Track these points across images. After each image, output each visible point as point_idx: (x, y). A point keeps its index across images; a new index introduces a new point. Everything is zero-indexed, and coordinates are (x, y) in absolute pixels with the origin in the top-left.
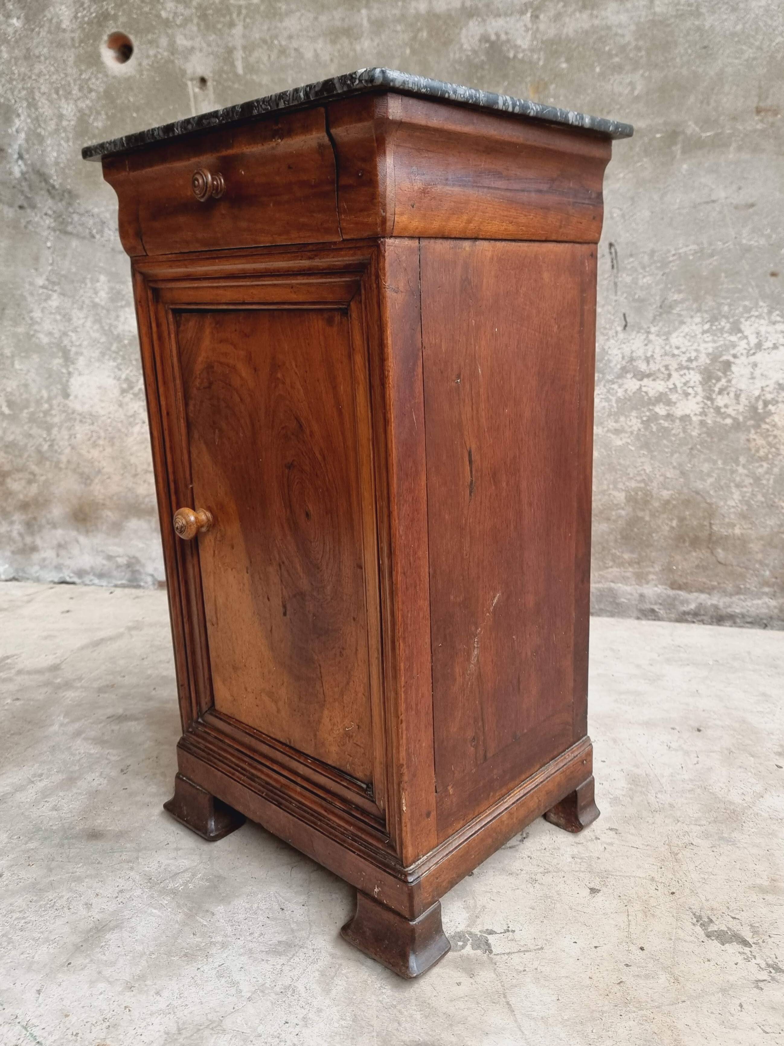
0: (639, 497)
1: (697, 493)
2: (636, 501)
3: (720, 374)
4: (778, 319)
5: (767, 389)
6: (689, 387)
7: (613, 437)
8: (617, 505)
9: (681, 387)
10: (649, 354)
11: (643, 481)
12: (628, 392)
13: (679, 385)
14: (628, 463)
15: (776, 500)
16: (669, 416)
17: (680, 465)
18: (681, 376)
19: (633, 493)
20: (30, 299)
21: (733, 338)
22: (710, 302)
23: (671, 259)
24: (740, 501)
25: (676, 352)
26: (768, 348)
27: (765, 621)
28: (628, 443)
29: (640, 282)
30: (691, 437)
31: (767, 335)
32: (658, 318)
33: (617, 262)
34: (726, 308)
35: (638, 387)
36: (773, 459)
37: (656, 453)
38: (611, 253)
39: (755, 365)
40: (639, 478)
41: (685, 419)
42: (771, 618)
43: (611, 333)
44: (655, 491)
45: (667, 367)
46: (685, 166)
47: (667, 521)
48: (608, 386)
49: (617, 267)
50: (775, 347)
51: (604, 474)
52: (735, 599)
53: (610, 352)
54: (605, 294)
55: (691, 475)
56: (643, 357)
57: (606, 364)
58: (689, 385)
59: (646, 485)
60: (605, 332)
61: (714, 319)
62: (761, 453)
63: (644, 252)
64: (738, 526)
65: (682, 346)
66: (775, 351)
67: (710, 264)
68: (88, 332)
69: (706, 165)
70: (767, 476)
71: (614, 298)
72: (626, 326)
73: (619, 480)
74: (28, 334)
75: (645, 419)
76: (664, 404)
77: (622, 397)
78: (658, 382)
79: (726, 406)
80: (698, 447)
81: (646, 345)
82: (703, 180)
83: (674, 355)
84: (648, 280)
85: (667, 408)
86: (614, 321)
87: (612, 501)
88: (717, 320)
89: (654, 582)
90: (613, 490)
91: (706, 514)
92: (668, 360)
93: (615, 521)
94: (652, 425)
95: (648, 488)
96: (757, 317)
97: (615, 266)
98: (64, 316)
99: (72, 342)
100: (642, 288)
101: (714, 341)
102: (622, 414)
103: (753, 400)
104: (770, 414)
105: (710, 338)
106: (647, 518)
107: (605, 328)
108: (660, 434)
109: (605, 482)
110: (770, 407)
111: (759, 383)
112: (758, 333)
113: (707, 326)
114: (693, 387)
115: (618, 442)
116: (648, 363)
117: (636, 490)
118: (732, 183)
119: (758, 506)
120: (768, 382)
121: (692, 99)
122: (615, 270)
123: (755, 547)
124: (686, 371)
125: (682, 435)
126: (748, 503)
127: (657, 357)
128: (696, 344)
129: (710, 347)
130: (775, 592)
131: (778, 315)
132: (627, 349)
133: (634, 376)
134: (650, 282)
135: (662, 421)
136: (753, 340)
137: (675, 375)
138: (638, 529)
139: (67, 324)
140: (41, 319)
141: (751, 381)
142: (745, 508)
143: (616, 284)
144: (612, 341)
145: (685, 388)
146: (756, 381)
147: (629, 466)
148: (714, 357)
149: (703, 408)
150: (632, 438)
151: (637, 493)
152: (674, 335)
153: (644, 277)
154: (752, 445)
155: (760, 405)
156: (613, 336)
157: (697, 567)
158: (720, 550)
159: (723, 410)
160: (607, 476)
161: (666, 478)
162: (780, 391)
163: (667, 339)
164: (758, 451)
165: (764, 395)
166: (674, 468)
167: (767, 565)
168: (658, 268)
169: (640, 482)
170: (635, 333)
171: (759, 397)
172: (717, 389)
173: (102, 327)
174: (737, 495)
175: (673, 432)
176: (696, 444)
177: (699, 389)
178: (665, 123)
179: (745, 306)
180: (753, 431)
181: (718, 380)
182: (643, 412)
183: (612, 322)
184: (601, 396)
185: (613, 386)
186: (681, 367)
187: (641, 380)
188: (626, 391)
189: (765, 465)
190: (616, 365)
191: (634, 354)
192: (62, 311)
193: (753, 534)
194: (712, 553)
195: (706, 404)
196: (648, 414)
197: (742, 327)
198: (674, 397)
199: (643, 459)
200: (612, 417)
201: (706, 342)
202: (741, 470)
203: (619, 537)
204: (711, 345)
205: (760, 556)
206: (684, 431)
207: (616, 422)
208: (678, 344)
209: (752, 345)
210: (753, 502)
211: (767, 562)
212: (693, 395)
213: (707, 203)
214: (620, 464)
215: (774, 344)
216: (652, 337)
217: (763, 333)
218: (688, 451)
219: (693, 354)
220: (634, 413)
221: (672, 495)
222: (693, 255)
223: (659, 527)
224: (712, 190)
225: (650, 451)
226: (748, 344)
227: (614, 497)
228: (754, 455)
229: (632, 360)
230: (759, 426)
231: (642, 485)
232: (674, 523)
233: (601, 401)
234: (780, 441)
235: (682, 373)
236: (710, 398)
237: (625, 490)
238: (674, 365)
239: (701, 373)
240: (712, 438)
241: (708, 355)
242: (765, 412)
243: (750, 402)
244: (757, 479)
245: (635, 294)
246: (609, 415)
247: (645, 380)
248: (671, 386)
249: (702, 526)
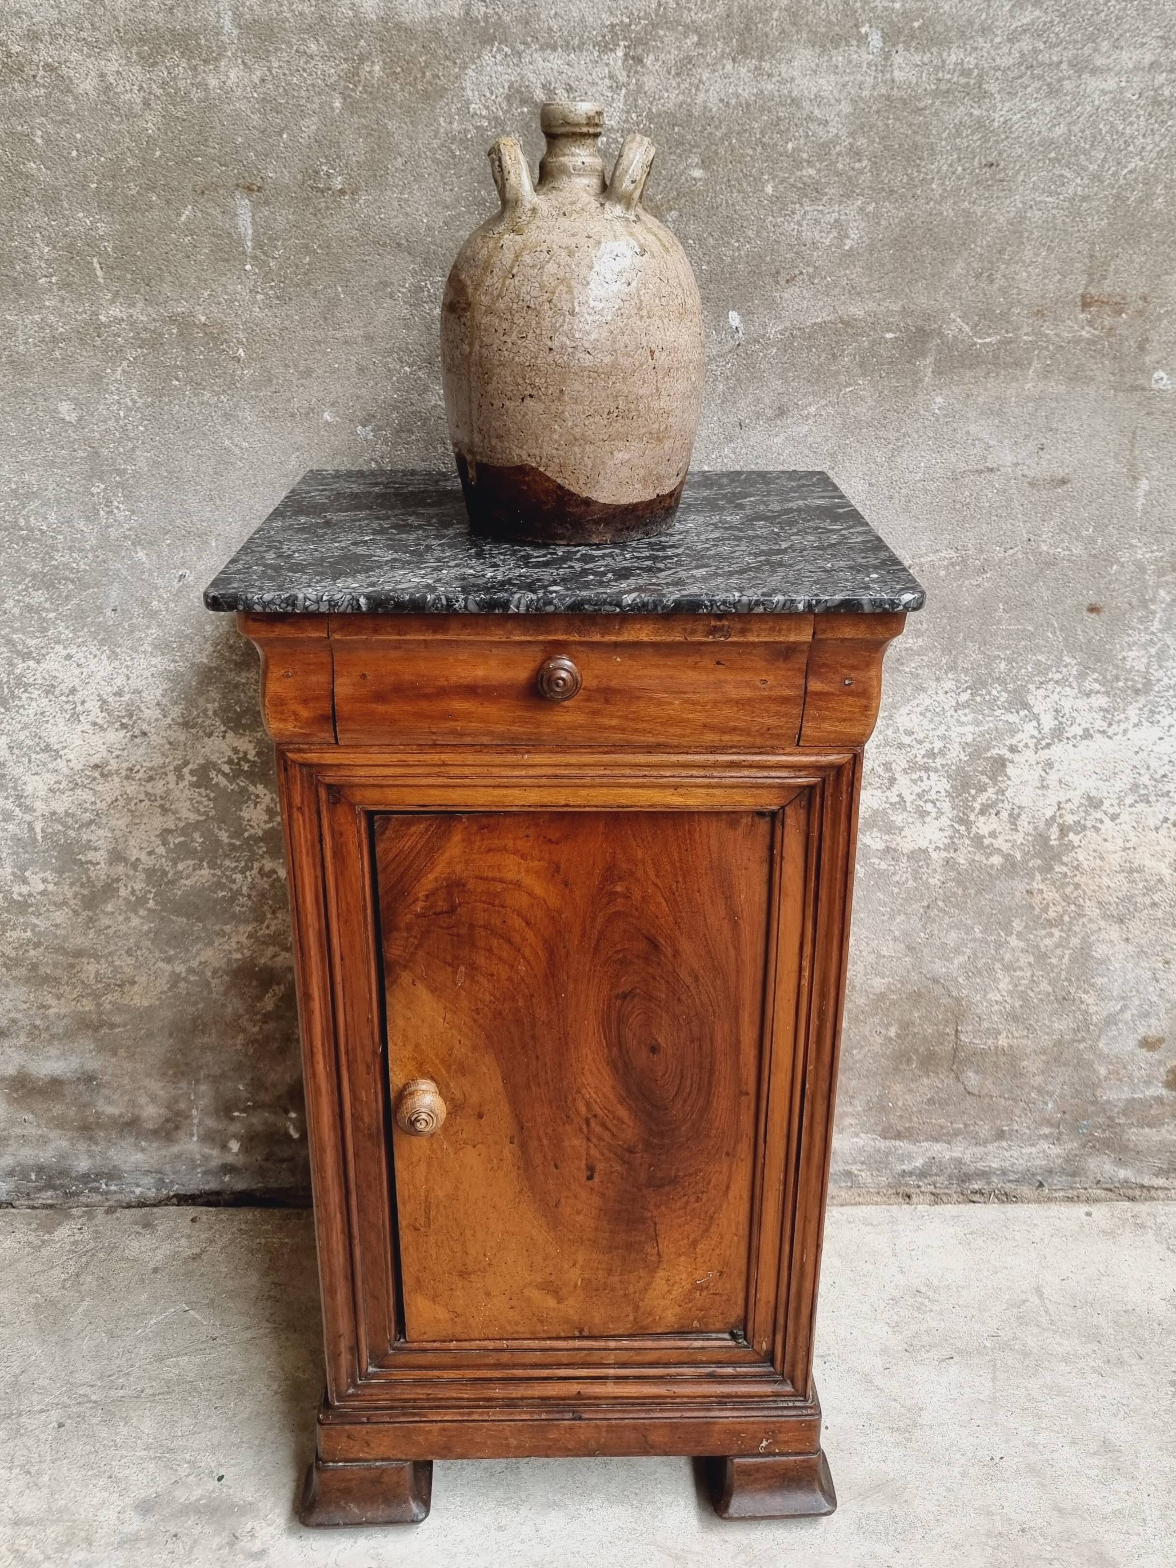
1: (935, 981)
3: (984, 779)
4: (1097, 686)
5: (1069, 806)
6: (927, 801)
9: (913, 802)
13: (909, 798)
15: (1072, 990)
16: (889, 852)
17: (907, 935)
18: (915, 781)
21: (1012, 718)
22: (973, 654)
24: (1010, 992)
25: (907, 740)
26: (1075, 737)
27: (1039, 1178)
30: (928, 886)
31: (1075, 714)
34: (1003, 665)
36: (1070, 923)
39: (1049, 764)
41: (919, 855)
42: (1050, 1172)
45: (888, 767)
46: (939, 400)
47: (879, 1029)
50: (1087, 735)
52: (990, 1147)
55: (926, 951)
58: (926, 797)
61: (978, 685)
62: (1051, 914)
64: (1004, 1034)
65: (916, 729)
66: (1085, 742)
67: (978, 586)
69: (980, 400)
70: (1059, 952)
76: (880, 830)
79: (993, 834)
80: (940, 903)
82: (973, 428)
83: (901, 746)
85: (887, 837)
88: (984, 684)
91: (950, 1015)
92: (891, 755)
96: (1056, 682)
101: (977, 723)
103: (1042, 825)
104: (1071, 847)
105: (970, 717)
108: (873, 883)
110: (1071, 836)
111: (1053, 798)
112: (1056, 711)
113: (965, 697)
118: (1027, 437)
119: (1041, 1000)
120: (1070, 794)
121: (959, 268)
123: (1031, 1065)
124: (923, 774)
125: (911, 884)
126: (1023, 996)
127: (871, 748)
128: (944, 727)
129: (969, 732)
130: (1060, 1133)
131: (1096, 680)
135: (875, 861)
136: (1048, 722)
137: (903, 781)
141: (1040, 792)
142: (1018, 1003)
146: (1049, 793)
148: (976, 751)
149: (951, 838)
152: (904, 710)
154: (1038, 898)
155: (1054, 833)
157: (931, 1101)
158: (971, 1074)
159: (986, 842)
161: (880, 956)
162: (1091, 810)
163: (891, 718)
164: (1045, 909)
165: (1061, 816)
166: (895, 939)
167: (1051, 1094)
171: (1053, 818)
172: (977, 806)
174: (1004, 984)
175: (897, 878)
176: (936, 899)
177: (946, 806)
178: (905, 312)
179: (1038, 663)
180: (1038, 877)
181: (982, 789)
186: (914, 767)
189: (1057, 933)
193: (1029, 1044)
194: (957, 1078)
195: (958, 831)
197: (1030, 699)
198: (898, 818)
201: (961, 724)
202: (1014, 941)
204: (971, 728)
205: (1038, 1080)
206: (916, 876)
208: (909, 726)
209: (1046, 730)
210: (1032, 994)
211: (1050, 1088)
212: (934, 815)
213: (979, 472)
215: (1086, 730)
217: (1067, 710)
218: (922, 911)
219: (938, 745)
221: (890, 984)
222: (946, 568)
223: (864, 1037)
224: (988, 447)
226: (1039, 727)
228: (1039, 917)
230: (1051, 869)
232: (892, 1032)
234: (1085, 893)
235: (915, 776)
236: (963, 821)
238: (901, 764)
239: (949, 776)
240: (965, 888)
241: (965, 746)
242: (1060, 845)
243: (1036, 828)
244: (1042, 957)
248: (896, 799)
249: (943, 1035)
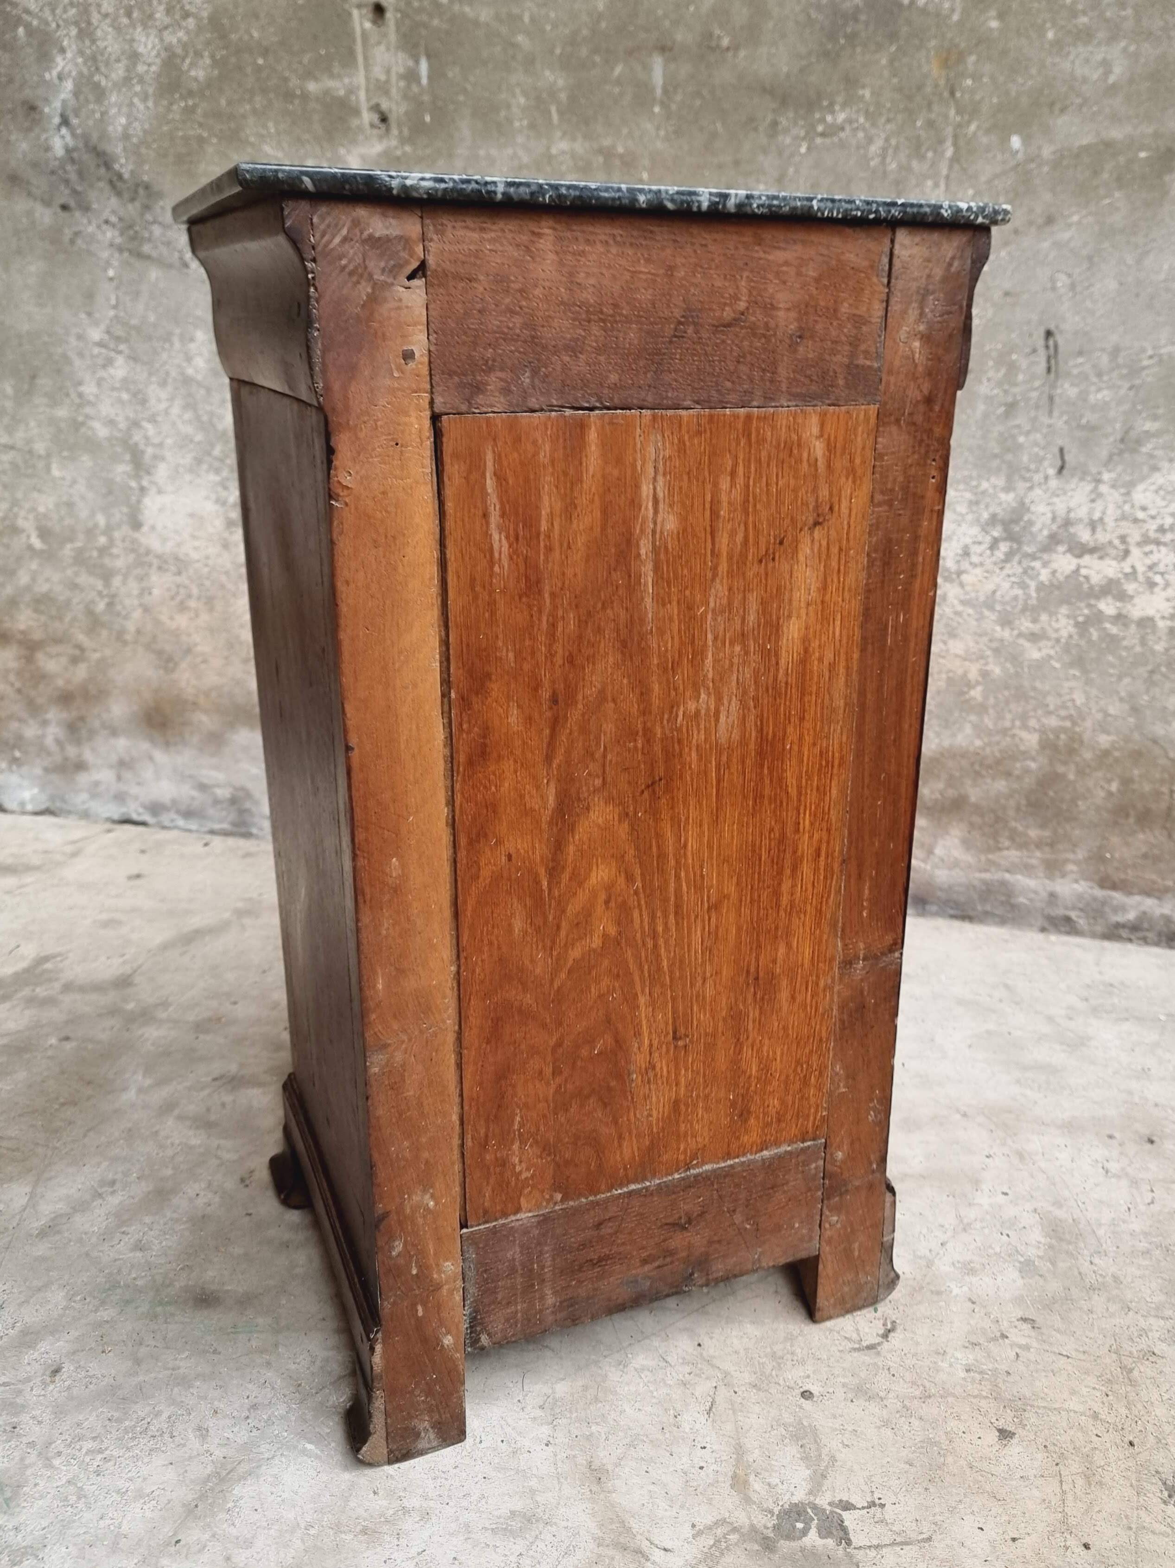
0: (1061, 743)
1: (1155, 741)
2: (1055, 748)
6: (1156, 573)
7: (1027, 644)
8: (1024, 753)
9: (1144, 573)
10: (1097, 516)
11: (1070, 717)
12: (1057, 575)
13: (1140, 569)
14: (1047, 688)
16: (1120, 618)
17: (1131, 696)
18: (1146, 554)
19: (1051, 736)
20: (77, 362)
23: (1145, 363)
25: (1141, 515)
28: (1050, 657)
29: (1092, 398)
30: (1153, 652)
32: (1115, 458)
33: (1057, 363)
35: (1073, 567)
37: (1093, 675)
38: (1047, 347)
40: (1063, 713)
41: (1146, 623)
43: (1038, 478)
44: (1086, 737)
45: (1123, 539)
47: (1102, 783)
48: (1025, 563)
49: (1056, 371)
51: (1007, 702)
53: (1033, 508)
54: (1033, 414)
55: (1148, 712)
56: (1086, 521)
57: (1024, 528)
58: (1156, 569)
59: (1074, 723)
60: (1028, 475)
63: (1103, 350)
65: (1150, 506)
68: (174, 424)
71: (1046, 420)
72: (1062, 468)
73: (1032, 714)
74: (74, 421)
75: (1081, 619)
76: (1113, 598)
77: (1047, 583)
78: (1108, 561)
80: (1163, 669)
81: (1093, 501)
83: (1136, 521)
84: (1105, 395)
85: (1118, 604)
86: (1043, 459)
87: (1017, 746)
89: (1074, 876)
90: (1020, 728)
91: (1166, 776)
92: (1126, 528)
93: (1019, 778)
94: (1092, 630)
95: (1077, 729)
97: (1053, 369)
98: (135, 395)
99: (147, 438)
100: (1094, 408)
102: (1045, 609)
106: (1071, 777)
107: (1028, 470)
108: (1104, 645)
109: (1009, 716)
114: (1162, 574)
115: (1034, 653)
116: (1094, 530)
117: (1057, 731)
122: (1052, 375)
124: (1152, 547)
125: (1138, 649)
127: (1109, 521)
132: (1061, 507)
133: (1070, 550)
134: (1107, 399)
135: (1108, 625)
137: (1136, 552)
138: (1056, 793)
139: (139, 408)
140: (97, 396)
143: (1051, 399)
144: (1038, 491)
145: (1150, 574)
147: (1049, 693)
150: (1058, 649)
151: (1058, 737)
152: (1140, 487)
153: (1099, 390)
156: (1040, 484)
157: (1145, 857)
160: (1013, 706)
161: (1107, 714)
163: (1128, 494)
166: (1121, 700)
168: (1122, 377)
169: (1063, 719)
170: (1075, 480)
173: (198, 418)
175: (1125, 643)
176: (1159, 665)
177: (1173, 577)
178: (1156, 135)
182: (1079, 608)
183: (1040, 460)
184: (1013, 579)
185: (1033, 564)
186: (1146, 540)
187: (1079, 556)
188: (1054, 572)
190: (1041, 530)
191: (1072, 515)
192: (132, 387)
196: (1086, 611)
198: (1130, 587)
199: (1072, 684)
200: (1028, 613)
203: (1023, 802)
206: (1143, 642)
207: (1035, 621)
208: (1144, 502)
212: (1162, 586)
214: (1034, 689)
216: (1103, 488)
218: (1146, 675)
219: (1168, 521)
220: (1064, 610)
221: (1113, 742)
223: (1088, 790)
225: (1085, 671)
227: (1021, 739)
229: (1067, 523)
231: (1068, 724)
232: (1114, 787)
233: (1012, 587)
235: (1147, 548)
237: (1040, 731)
238: (1135, 536)
245: (1081, 416)
246: (1024, 610)
247: (1087, 559)
248: (1128, 570)
249: (1158, 794)
